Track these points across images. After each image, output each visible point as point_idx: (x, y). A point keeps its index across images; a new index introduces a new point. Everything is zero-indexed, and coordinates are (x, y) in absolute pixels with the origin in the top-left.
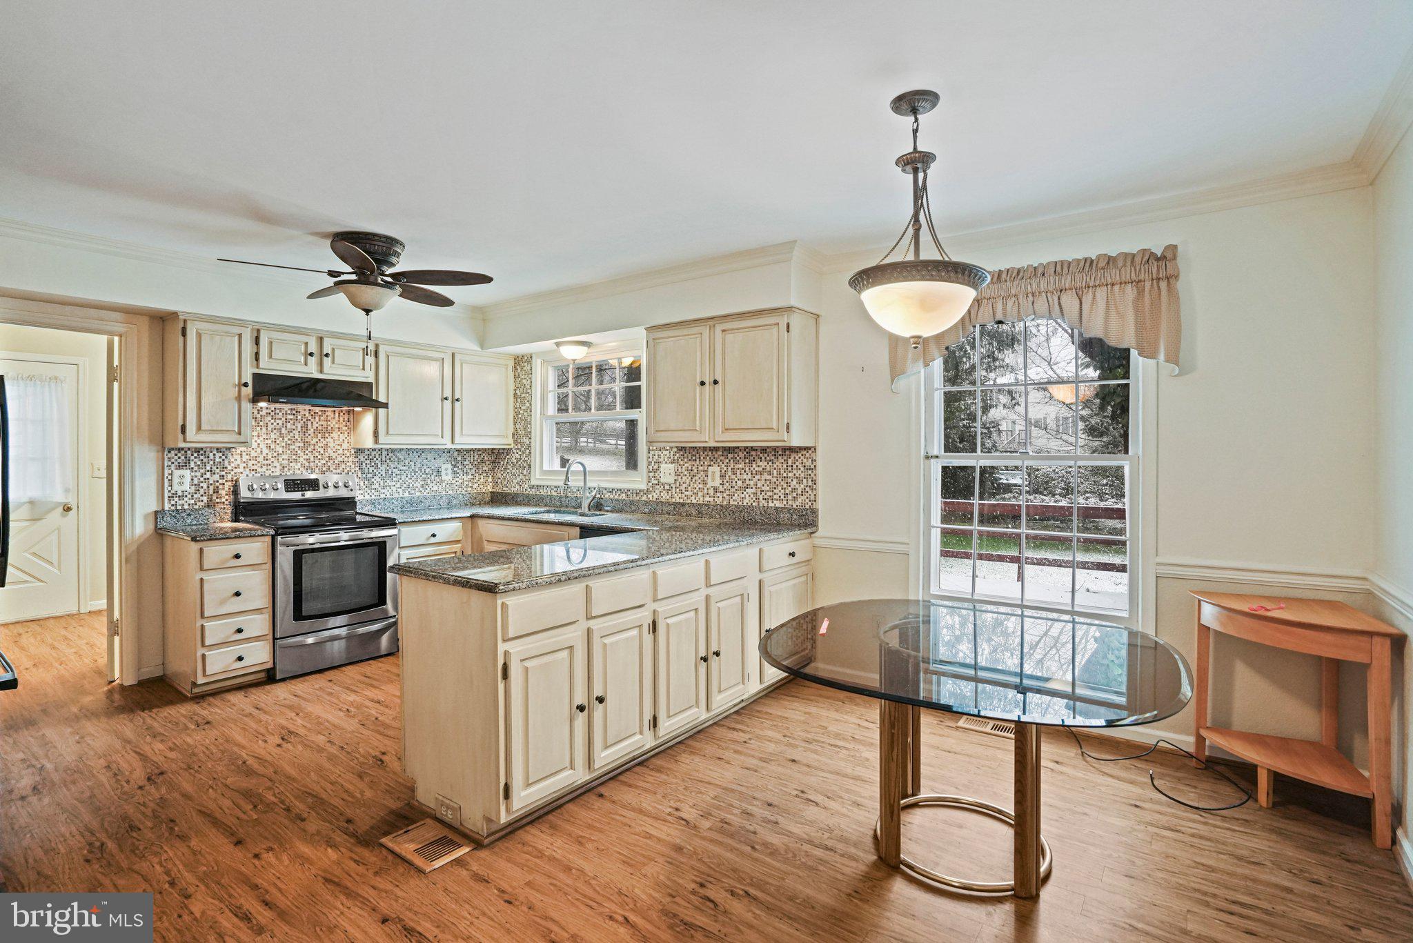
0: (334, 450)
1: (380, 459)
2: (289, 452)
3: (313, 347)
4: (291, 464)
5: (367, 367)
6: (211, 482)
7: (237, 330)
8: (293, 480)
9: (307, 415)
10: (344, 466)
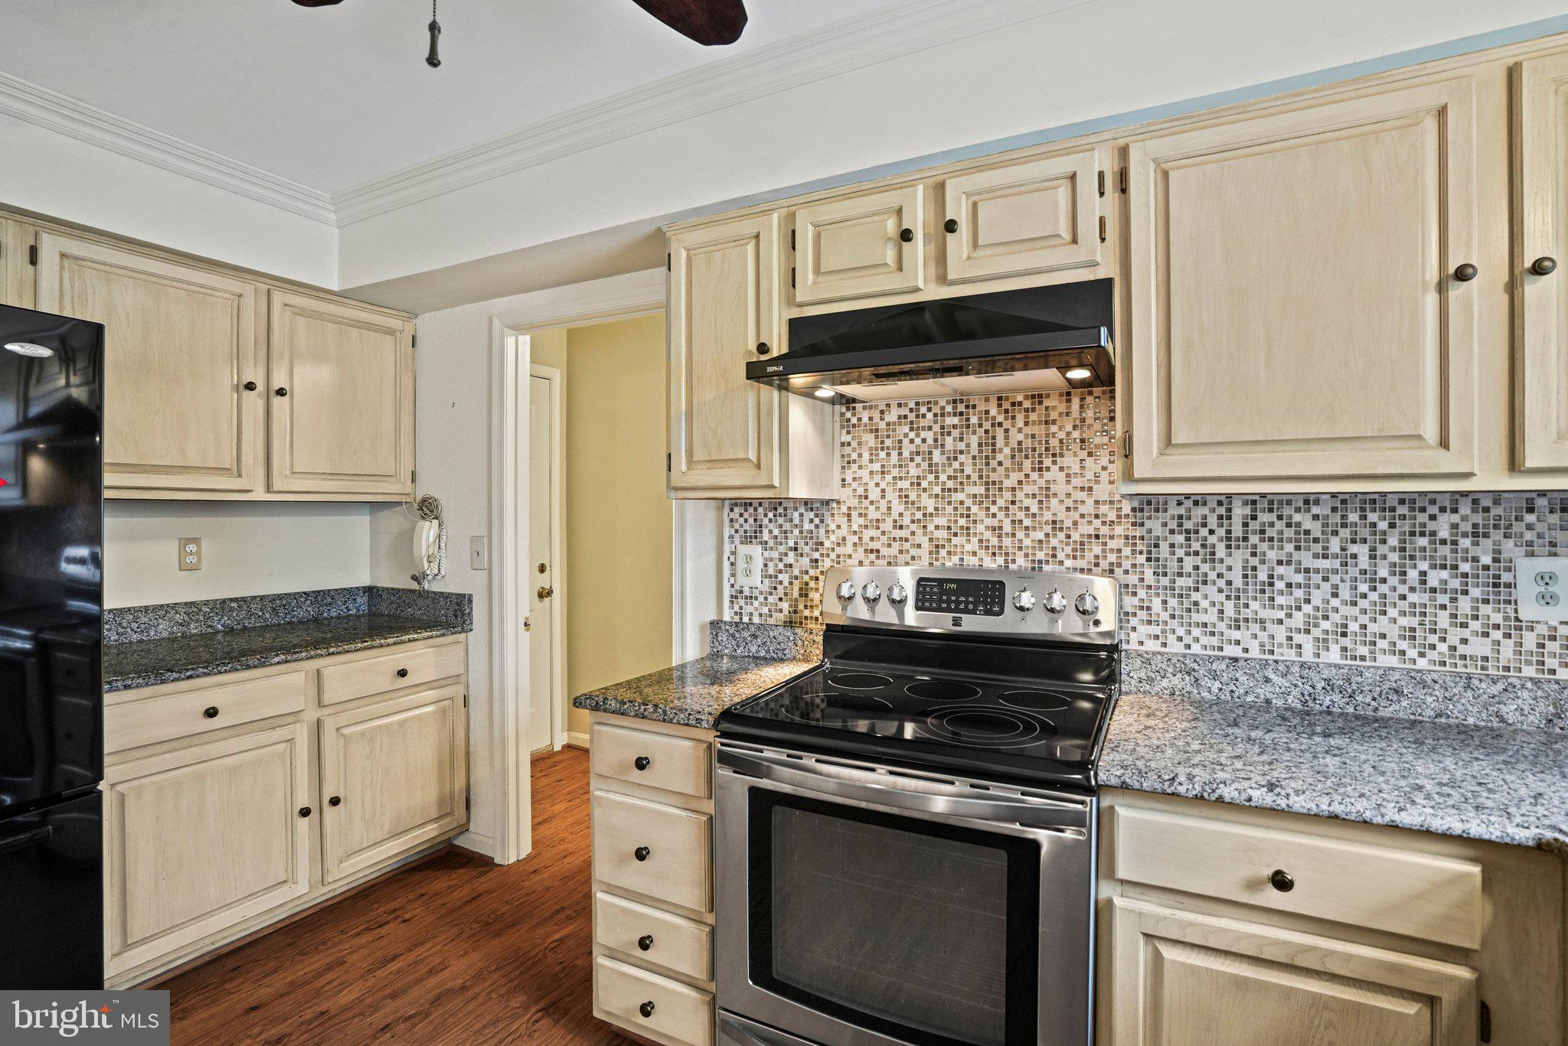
0: (1069, 503)
1: (1222, 532)
2: (950, 509)
3: (919, 219)
4: (955, 540)
5: (1088, 229)
6: (796, 572)
7: (748, 227)
8: (941, 582)
9: (993, 412)
10: (1097, 549)
